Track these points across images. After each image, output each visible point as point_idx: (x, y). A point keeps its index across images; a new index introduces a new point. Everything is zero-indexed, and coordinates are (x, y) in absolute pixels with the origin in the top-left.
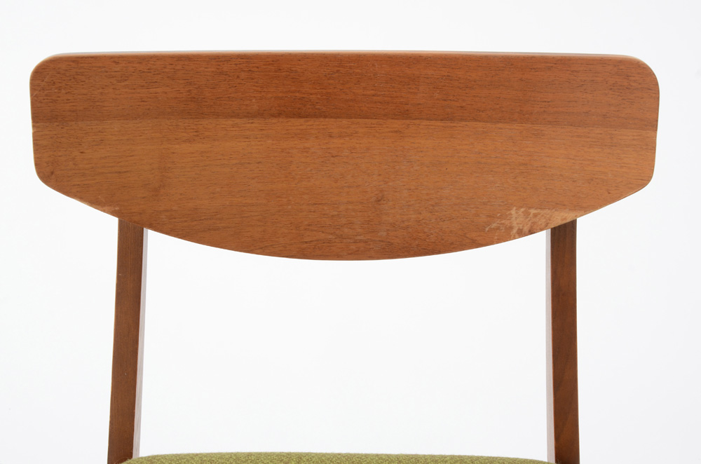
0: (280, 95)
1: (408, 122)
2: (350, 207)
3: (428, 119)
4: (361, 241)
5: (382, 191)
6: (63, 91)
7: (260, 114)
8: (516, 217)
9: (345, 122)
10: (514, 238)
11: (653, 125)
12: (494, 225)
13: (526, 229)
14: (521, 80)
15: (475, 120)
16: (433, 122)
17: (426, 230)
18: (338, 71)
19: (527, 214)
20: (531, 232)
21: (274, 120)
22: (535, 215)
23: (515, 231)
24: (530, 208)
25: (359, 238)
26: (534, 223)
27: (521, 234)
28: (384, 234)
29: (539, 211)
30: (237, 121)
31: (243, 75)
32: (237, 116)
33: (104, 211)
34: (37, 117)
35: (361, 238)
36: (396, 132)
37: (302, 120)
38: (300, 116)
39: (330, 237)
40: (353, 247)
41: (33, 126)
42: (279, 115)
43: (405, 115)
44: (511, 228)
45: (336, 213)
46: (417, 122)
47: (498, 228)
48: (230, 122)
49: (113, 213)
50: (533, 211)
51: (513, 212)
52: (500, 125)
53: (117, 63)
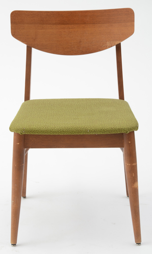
0: (59, 20)
1: (85, 25)
2: (74, 44)
3: (89, 24)
4: (76, 51)
5: (81, 40)
6: (17, 18)
7: (55, 24)
8: (108, 44)
9: (73, 25)
10: (108, 48)
11: (134, 21)
12: (104, 46)
13: (110, 46)
14: (108, 14)
15: (99, 24)
16: (90, 25)
17: (90, 48)
18: (71, 15)
19: (110, 43)
20: (111, 47)
21: (58, 25)
22: (112, 43)
23: (108, 47)
24: (111, 41)
25: (76, 50)
26: (112, 44)
27: (109, 47)
28: (81, 49)
29: (112, 42)
30: (51, 25)
31: (52, 16)
32: (51, 24)
33: (24, 43)
34: (12, 22)
35: (77, 50)
36: (83, 27)
37: (64, 25)
38: (63, 24)
39: (70, 50)
40: (75, 52)
41: (11, 24)
42: (59, 24)
43: (85, 23)
44: (107, 46)
45: (71, 45)
46: (87, 25)
47: (105, 46)
48: (49, 25)
49: (26, 44)
50: (111, 42)
51: (107, 43)
52: (104, 24)
53: (27, 12)
